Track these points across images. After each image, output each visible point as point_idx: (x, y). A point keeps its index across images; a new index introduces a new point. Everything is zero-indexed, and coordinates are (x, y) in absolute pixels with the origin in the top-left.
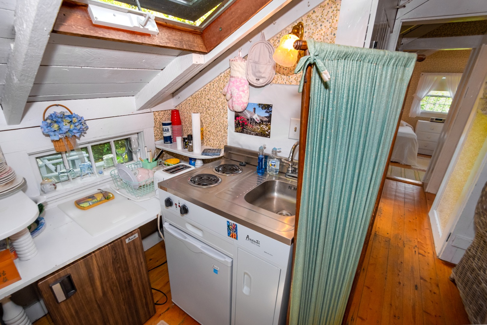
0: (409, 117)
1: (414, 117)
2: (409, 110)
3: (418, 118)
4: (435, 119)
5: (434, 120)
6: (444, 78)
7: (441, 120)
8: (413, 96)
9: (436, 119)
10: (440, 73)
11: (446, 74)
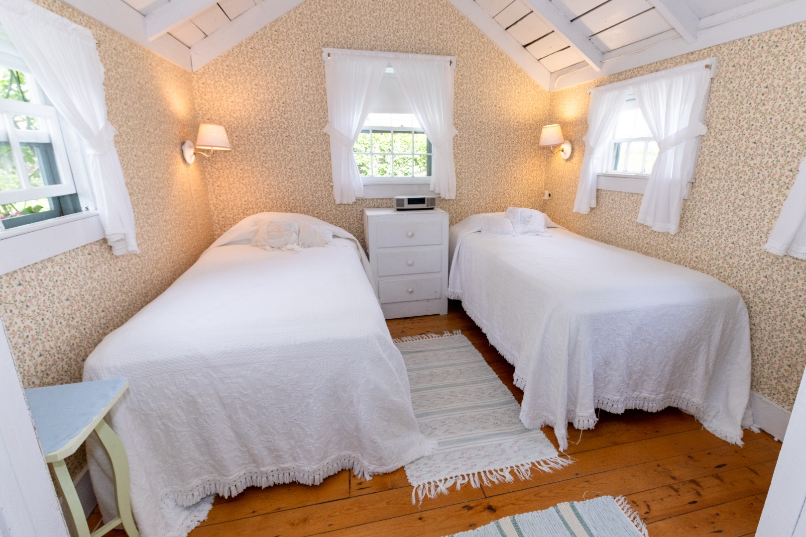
0: (338, 202)
1: (351, 200)
2: (330, 180)
3: (362, 203)
4: (406, 202)
5: (407, 206)
6: (390, 70)
7: (422, 201)
8: (325, 130)
9: (411, 201)
10: (374, 53)
11: (391, 55)
